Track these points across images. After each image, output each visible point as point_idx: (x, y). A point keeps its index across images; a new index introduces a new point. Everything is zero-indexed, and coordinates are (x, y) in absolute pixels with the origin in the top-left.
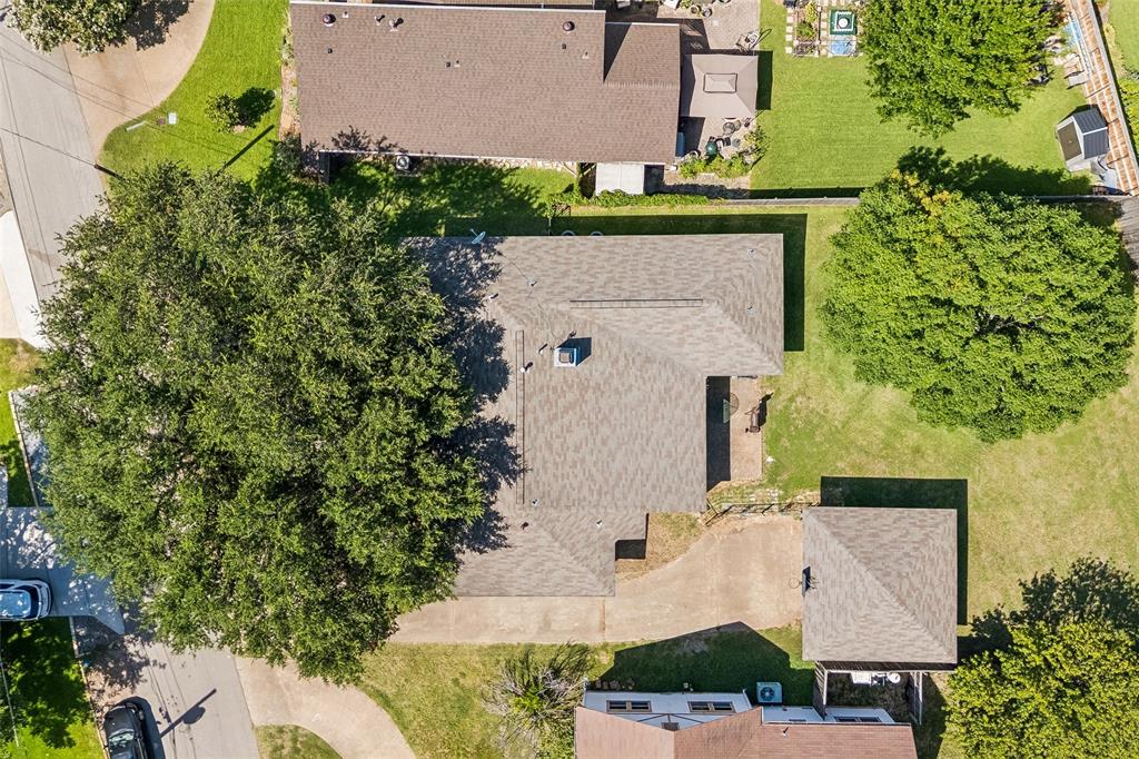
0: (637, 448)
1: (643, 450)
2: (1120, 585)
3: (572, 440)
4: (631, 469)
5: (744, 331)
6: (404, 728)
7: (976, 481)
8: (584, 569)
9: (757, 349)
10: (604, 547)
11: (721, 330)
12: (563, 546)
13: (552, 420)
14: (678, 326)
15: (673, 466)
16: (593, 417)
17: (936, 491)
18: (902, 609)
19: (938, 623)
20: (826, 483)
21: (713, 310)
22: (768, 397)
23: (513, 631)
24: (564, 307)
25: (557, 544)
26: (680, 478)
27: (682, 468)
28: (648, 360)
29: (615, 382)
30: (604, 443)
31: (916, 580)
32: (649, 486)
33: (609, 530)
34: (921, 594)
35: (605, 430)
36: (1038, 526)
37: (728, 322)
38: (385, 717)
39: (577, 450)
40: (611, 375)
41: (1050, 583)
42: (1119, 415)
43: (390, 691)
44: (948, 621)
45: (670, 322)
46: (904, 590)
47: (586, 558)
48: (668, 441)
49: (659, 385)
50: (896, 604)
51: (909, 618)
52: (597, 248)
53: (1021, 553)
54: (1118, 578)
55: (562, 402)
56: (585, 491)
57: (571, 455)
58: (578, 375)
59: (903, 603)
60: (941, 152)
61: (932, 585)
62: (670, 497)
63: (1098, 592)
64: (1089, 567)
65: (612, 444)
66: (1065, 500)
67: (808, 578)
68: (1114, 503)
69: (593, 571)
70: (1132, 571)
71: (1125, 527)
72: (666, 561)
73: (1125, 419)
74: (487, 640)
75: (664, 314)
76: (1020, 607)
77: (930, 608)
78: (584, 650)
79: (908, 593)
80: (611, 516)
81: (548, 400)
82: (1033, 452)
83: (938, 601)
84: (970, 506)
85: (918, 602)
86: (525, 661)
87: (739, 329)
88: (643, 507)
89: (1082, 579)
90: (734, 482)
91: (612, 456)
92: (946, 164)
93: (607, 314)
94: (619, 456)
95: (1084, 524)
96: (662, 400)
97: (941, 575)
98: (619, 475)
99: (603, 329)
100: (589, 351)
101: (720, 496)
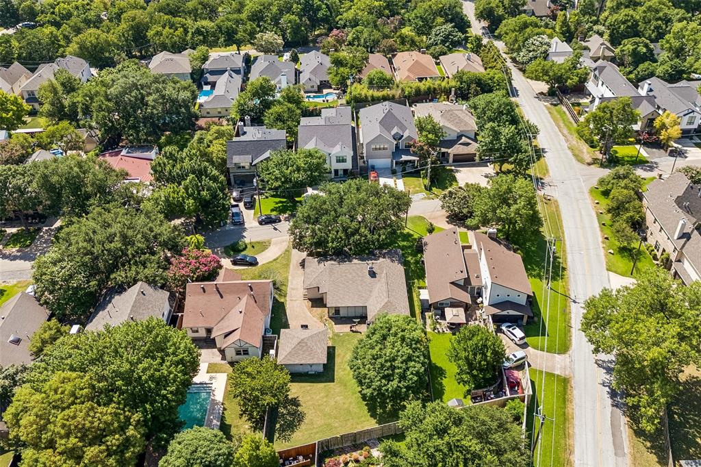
0: (345, 290)
2: (296, 426)
3: (348, 275)
4: (340, 288)
6: (268, 263)
8: (312, 280)
13: (353, 270)
16: (354, 279)
17: (331, 374)
20: (334, 348)
21: (386, 300)
22: (361, 333)
23: (292, 283)
24: (385, 272)
27: (340, 301)
28: (371, 291)
29: (364, 284)
31: (305, 348)
34: (300, 350)
35: (351, 282)
36: (318, 402)
37: (383, 305)
38: (271, 260)
39: (346, 276)
40: (366, 283)
41: (298, 405)
43: (278, 261)
45: (382, 293)
46: (302, 344)
48: (347, 297)
49: (364, 295)
50: (298, 342)
51: (293, 346)
52: (402, 283)
53: (309, 398)
54: (298, 425)
55: (358, 272)
56: (334, 278)
58: (366, 275)
59: (298, 344)
60: (445, 377)
63: (294, 419)
64: (303, 417)
65: (347, 284)
66: (327, 410)
67: (304, 326)
68: (326, 425)
70: (300, 430)
74: (290, 278)
76: (290, 397)
78: (285, 296)
80: (326, 284)
81: (359, 269)
82: (344, 401)
84: (325, 384)
85: (297, 349)
86: (283, 285)
87: (381, 307)
89: (299, 415)
90: (334, 326)
92: (441, 379)
93: (383, 280)
94: (343, 286)
95: (318, 416)
96: (360, 295)
98: (338, 286)
99: (379, 280)
100: (372, 277)
101: (330, 323)
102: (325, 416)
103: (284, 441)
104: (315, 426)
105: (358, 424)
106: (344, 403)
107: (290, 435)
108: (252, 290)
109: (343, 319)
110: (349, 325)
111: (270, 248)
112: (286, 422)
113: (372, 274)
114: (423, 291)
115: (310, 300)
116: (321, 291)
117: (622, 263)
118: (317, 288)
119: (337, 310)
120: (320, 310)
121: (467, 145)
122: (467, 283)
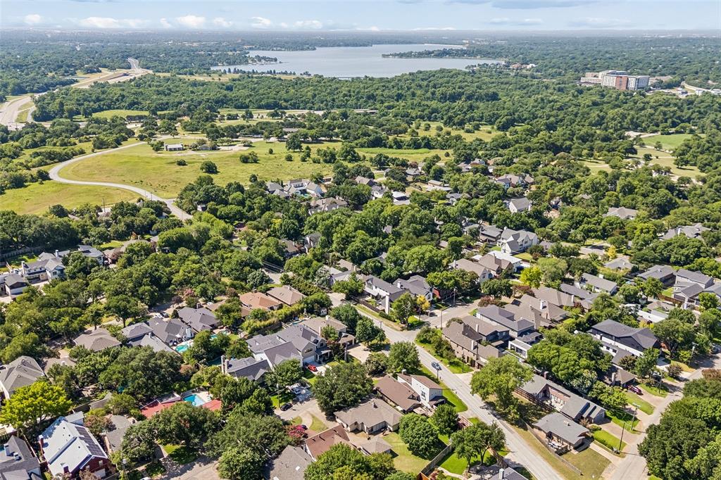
1: (370, 418)
5: (393, 419)
6: (311, 425)
7: (400, 456)
9: (393, 421)
10: (355, 421)
11: (392, 417)
14: (387, 413)
15: (372, 422)
25: (351, 415)
26: (370, 424)
28: (381, 414)
30: (367, 414)
32: (367, 420)
33: (358, 420)
47: (352, 420)
57: (363, 411)
62: (367, 423)
69: (350, 422)
72: (358, 437)
75: (386, 410)
79: (378, 445)
82: (410, 459)
83: (380, 450)
88: (364, 421)
90: (375, 437)
99: (381, 408)
100: (377, 408)
101: (371, 436)
108: (336, 432)
109: (376, 432)
110: (382, 433)
113: (375, 407)
114: (398, 407)
115: (351, 432)
116: (359, 423)
117: (455, 369)
118: (356, 423)
119: (372, 428)
120: (361, 434)
121: (346, 336)
122: (413, 396)
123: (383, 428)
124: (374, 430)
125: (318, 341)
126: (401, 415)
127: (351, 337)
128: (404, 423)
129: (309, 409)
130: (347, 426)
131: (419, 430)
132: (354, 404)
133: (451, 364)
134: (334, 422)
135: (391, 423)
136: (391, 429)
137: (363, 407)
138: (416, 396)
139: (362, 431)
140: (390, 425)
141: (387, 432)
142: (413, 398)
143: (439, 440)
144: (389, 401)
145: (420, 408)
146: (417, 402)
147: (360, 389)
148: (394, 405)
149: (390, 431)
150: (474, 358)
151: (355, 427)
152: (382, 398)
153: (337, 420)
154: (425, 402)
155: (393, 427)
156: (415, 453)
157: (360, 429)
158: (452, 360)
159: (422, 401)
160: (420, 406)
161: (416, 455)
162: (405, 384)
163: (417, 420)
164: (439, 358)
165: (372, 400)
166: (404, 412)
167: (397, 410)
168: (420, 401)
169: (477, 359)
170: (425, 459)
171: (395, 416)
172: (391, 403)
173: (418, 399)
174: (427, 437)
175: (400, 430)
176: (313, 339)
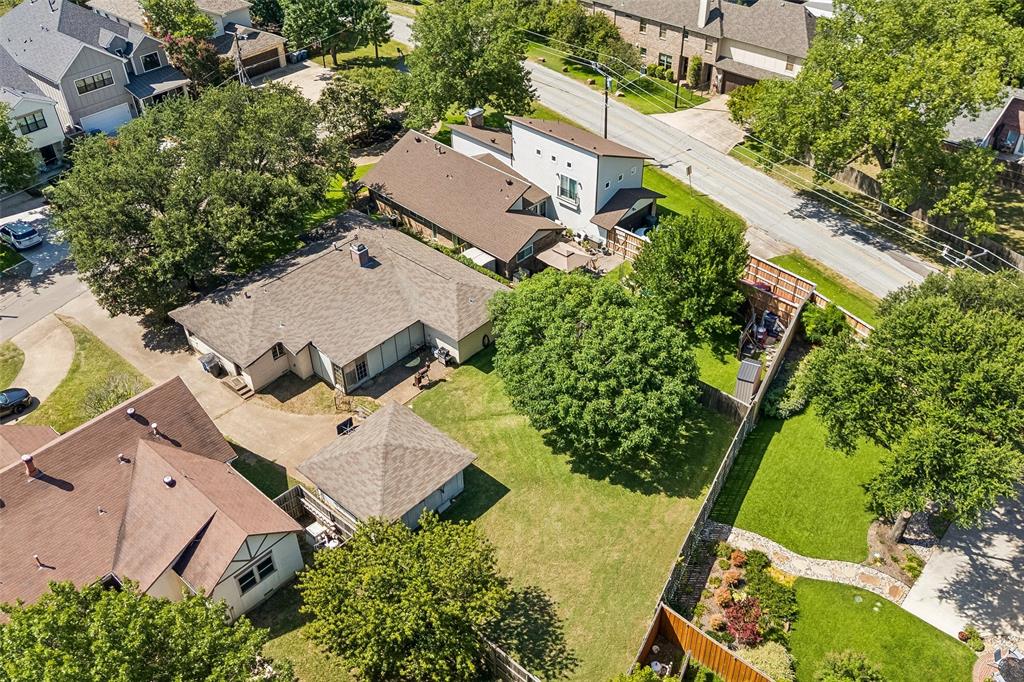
0: (344, 316)
1: (347, 319)
2: (550, 625)
3: (319, 287)
4: (330, 320)
5: (458, 305)
6: (61, 386)
7: (518, 494)
8: (248, 340)
9: (456, 318)
10: (270, 340)
11: (447, 298)
12: (253, 320)
14: (428, 284)
15: (352, 337)
16: (341, 289)
17: (486, 482)
18: (381, 461)
19: (395, 496)
21: (453, 286)
22: (445, 381)
24: (386, 247)
25: (251, 317)
26: (349, 344)
27: (355, 341)
28: (398, 292)
29: (370, 287)
30: (332, 301)
31: (408, 458)
32: (329, 332)
33: (283, 334)
34: (402, 468)
35: (340, 297)
36: (530, 546)
37: (454, 296)
39: (316, 292)
40: (372, 283)
42: (651, 527)
44: (402, 504)
45: (428, 280)
46: (395, 453)
47: (255, 336)
48: (363, 327)
49: (391, 305)
50: (381, 455)
51: (379, 472)
54: (552, 619)
55: (335, 272)
56: (295, 309)
57: (310, 291)
58: (357, 270)
59: (385, 458)
61: (416, 472)
62: (332, 345)
63: (527, 616)
64: (538, 597)
65: (334, 304)
67: (345, 425)
68: (598, 571)
69: (250, 346)
70: (566, 624)
71: (592, 591)
72: (293, 412)
73: (653, 532)
75: (427, 273)
77: (399, 481)
79: (395, 458)
80: (292, 327)
81: (330, 267)
82: (571, 506)
83: (409, 485)
85: (395, 470)
87: (456, 302)
88: (313, 337)
90: (374, 403)
91: (328, 308)
93: (401, 260)
94: (332, 312)
95: (563, 568)
96: (383, 310)
97: (428, 475)
98: (321, 317)
99: (392, 266)
100: (373, 267)
101: (362, 403)
102: (575, 560)
103: (565, 672)
104: (585, 591)
105: (645, 523)
106: (577, 510)
107: (562, 651)
108: (146, 423)
109: (380, 380)
110: (412, 379)
111: (27, 358)
112: (519, 635)
113: (369, 262)
114: (469, 253)
115: (262, 391)
116: (292, 347)
117: (647, 102)
118: (278, 350)
119: (361, 365)
120: (309, 395)
121: (253, 36)
122: (526, 203)
123: (411, 356)
124: (373, 368)
125: (129, 45)
126: (495, 286)
127: (268, 41)
128: (515, 323)
129: (66, 310)
130: (238, 368)
131: (607, 354)
132: (263, 261)
133: (627, 89)
134: (182, 353)
135: (451, 328)
136: (455, 353)
137: (308, 272)
138: (535, 199)
139: (316, 378)
140: (445, 338)
141: (437, 370)
142: (525, 208)
143: (704, 387)
144: (427, 233)
145: (562, 247)
146: (544, 223)
147: (285, 192)
148: (450, 245)
149: (451, 363)
150: (709, 58)
151: (278, 367)
152: (396, 225)
153: (194, 341)
154: (581, 220)
155: (461, 344)
156: (591, 464)
157: (304, 369)
158: (628, 79)
159: (565, 219)
160: (557, 236)
161: (597, 474)
162: (487, 158)
163: (586, 302)
164: (582, 75)
165: (350, 235)
166: (498, 267)
167: (470, 264)
168: (553, 216)
169: (720, 58)
170: (648, 490)
171: (464, 292)
172: (440, 240)
173: (546, 209)
174: (651, 385)
175: (504, 360)
176: (106, 37)
